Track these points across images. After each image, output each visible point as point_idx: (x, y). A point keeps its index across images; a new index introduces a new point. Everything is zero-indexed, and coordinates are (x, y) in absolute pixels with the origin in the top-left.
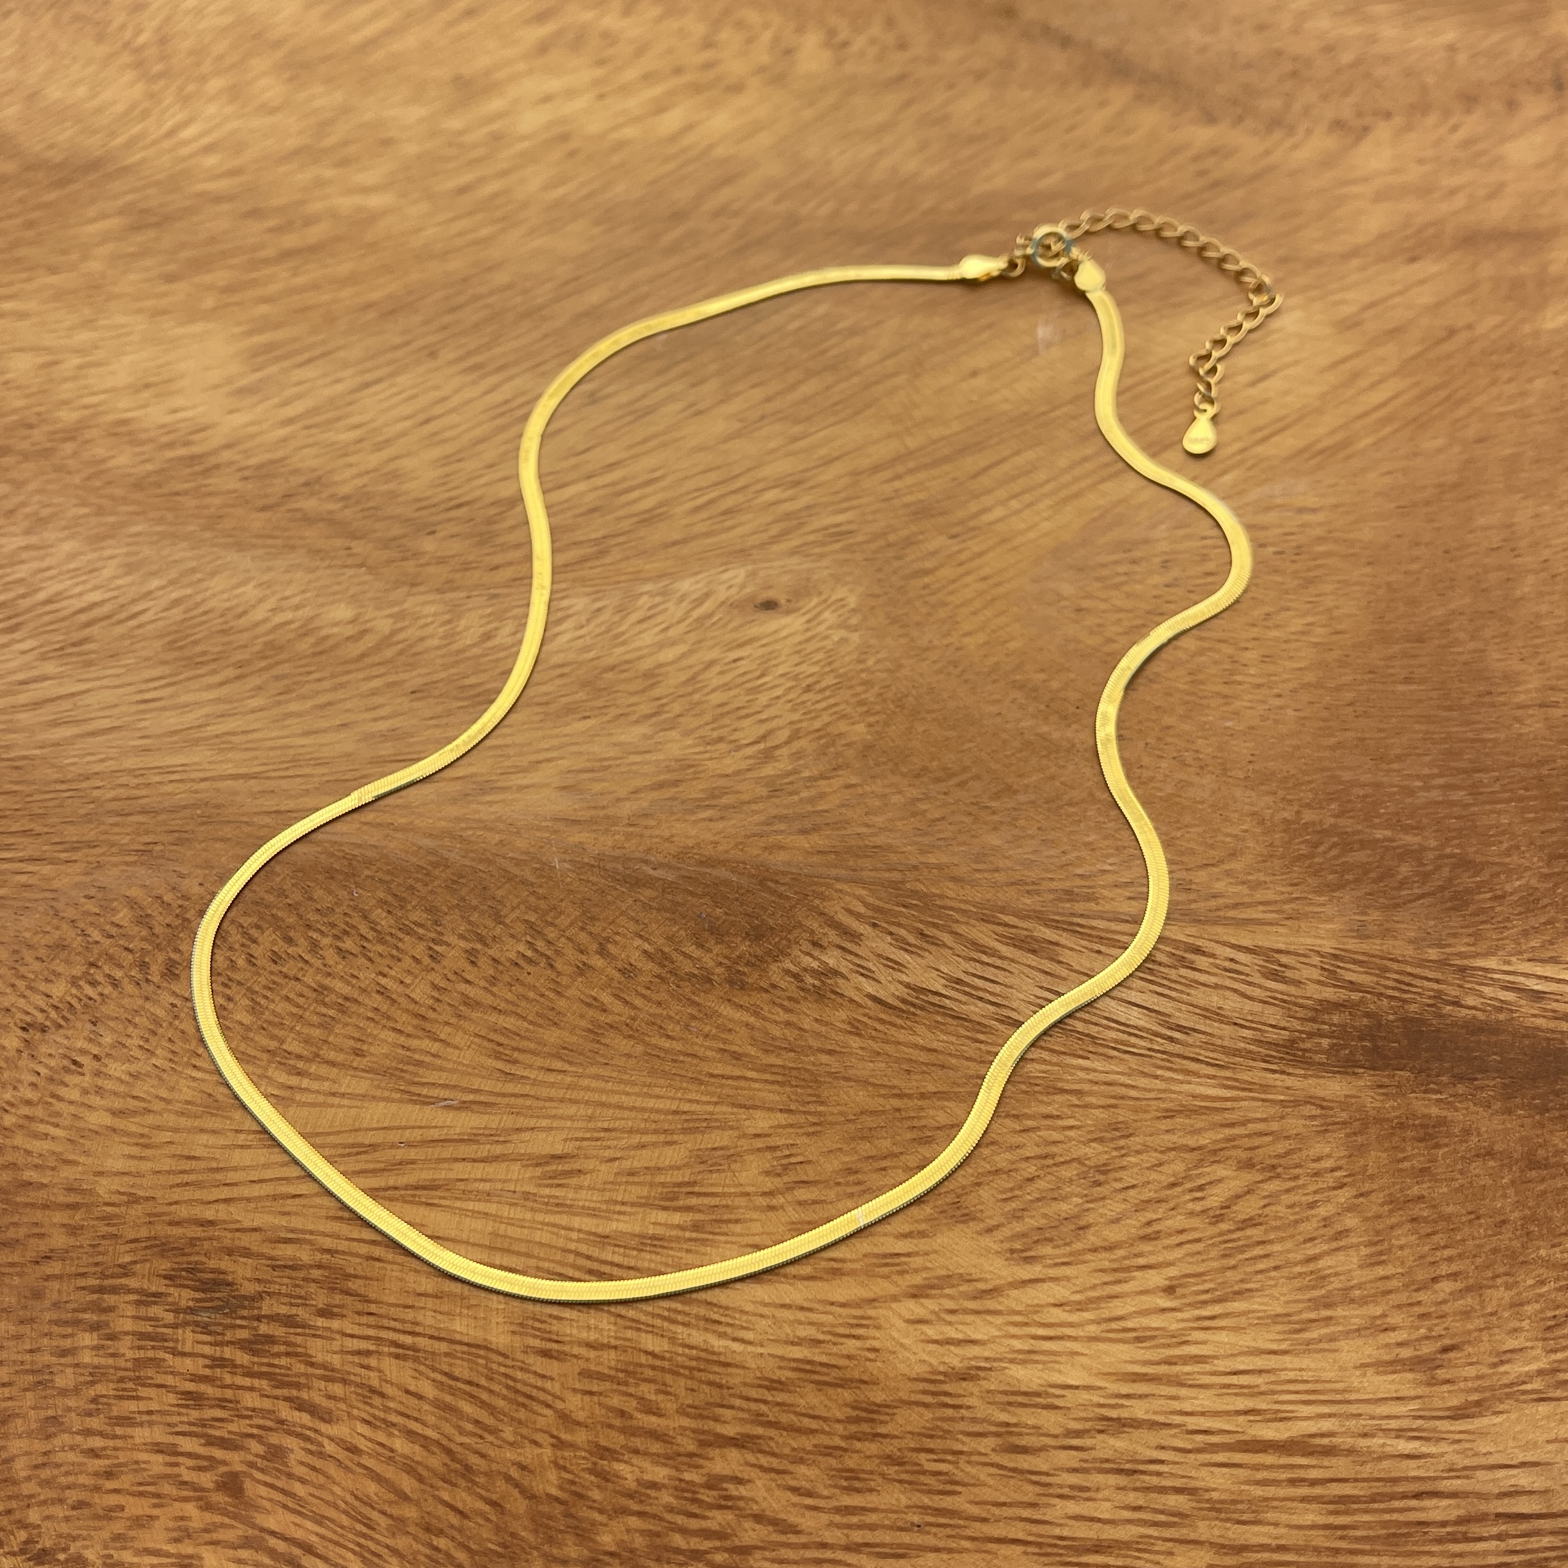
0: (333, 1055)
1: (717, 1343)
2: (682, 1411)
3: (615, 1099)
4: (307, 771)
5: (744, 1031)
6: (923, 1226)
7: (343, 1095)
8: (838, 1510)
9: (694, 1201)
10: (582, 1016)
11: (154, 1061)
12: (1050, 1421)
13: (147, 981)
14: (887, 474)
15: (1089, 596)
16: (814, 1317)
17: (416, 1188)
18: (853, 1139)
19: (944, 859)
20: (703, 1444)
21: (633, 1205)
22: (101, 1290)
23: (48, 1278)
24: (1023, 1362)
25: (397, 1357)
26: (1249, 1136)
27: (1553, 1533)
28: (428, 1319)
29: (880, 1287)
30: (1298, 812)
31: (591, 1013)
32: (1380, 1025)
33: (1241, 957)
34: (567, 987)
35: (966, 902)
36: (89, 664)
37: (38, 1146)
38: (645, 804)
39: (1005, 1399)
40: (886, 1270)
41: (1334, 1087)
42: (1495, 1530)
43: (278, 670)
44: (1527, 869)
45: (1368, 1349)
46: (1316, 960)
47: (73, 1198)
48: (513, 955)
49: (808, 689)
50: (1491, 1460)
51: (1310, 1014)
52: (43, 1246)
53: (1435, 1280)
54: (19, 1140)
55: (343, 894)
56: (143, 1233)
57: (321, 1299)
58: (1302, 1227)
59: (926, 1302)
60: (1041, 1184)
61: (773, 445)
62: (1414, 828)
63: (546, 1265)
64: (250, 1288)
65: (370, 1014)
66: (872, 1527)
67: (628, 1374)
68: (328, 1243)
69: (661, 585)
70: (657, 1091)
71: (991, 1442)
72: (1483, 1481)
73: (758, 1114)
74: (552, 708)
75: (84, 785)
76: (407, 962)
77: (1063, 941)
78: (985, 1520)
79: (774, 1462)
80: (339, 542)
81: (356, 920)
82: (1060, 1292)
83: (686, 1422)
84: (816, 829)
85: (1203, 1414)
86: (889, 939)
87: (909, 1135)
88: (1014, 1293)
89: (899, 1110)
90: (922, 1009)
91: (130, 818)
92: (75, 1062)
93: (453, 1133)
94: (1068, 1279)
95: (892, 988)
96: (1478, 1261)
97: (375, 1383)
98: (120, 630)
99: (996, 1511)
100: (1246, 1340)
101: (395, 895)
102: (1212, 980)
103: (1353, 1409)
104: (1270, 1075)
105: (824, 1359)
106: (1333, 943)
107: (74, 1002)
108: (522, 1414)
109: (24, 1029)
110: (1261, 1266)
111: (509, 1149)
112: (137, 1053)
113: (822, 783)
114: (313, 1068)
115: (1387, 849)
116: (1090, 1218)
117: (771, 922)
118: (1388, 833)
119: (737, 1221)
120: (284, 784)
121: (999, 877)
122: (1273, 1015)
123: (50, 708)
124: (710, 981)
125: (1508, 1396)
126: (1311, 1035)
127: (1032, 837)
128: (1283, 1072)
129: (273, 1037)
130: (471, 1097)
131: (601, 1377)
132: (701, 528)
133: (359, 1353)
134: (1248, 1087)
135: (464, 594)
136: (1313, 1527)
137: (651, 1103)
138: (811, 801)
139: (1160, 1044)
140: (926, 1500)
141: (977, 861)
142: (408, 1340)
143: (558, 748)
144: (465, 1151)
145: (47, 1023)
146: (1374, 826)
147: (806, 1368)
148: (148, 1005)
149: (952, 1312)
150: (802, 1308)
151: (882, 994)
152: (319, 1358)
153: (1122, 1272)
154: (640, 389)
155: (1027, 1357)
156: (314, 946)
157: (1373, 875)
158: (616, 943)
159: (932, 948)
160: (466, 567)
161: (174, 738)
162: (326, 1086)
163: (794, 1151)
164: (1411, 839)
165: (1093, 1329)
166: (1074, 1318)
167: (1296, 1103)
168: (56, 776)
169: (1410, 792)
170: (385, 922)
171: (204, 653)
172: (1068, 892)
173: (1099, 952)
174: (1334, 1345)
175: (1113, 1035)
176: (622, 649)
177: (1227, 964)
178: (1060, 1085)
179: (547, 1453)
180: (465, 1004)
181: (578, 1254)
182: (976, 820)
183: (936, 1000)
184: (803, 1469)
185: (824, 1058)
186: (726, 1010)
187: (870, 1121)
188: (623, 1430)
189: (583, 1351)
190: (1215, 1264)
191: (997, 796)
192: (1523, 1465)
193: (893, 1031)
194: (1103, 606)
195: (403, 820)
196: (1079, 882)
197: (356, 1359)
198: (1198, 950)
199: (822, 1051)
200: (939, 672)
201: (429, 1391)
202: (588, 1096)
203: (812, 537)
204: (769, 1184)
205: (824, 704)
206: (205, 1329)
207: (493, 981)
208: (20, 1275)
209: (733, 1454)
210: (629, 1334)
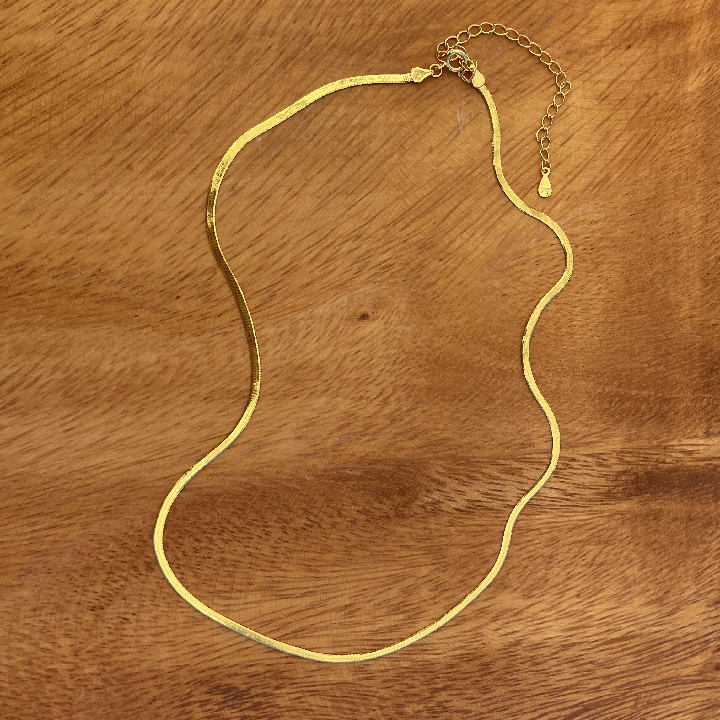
0: (239, 588)
1: (428, 657)
2: (422, 684)
3: (364, 576)
4: (168, 453)
5: (408, 536)
6: (492, 595)
7: (251, 603)
8: (483, 701)
9: (406, 608)
10: (340, 545)
11: (161, 609)
12: (545, 651)
13: (141, 574)
14: (401, 224)
15: (507, 287)
16: (460, 638)
17: (296, 632)
18: (460, 568)
19: (471, 439)
20: (432, 693)
21: (383, 616)
22: (183, 706)
23: (158, 708)
24: (534, 634)
25: (312, 695)
26: (598, 532)
27: (699, 644)
28: (319, 679)
29: (482, 621)
30: (603, 388)
31: (343, 543)
32: (638, 477)
33: (589, 459)
34: (330, 534)
35: (483, 457)
36: (24, 414)
37: (126, 658)
38: (337, 439)
39: (530, 648)
40: (482, 614)
41: (624, 506)
42: (683, 648)
43: (130, 400)
44: (686, 398)
45: (642, 599)
46: (615, 455)
47: (152, 675)
48: (302, 525)
49: (395, 363)
50: (681, 626)
51: (615, 478)
52: (150, 696)
53: (661, 570)
54: (115, 658)
55: (214, 513)
56: (190, 679)
57: (274, 683)
58: (619, 561)
59: (498, 622)
60: (530, 568)
61: (339, 213)
62: (646, 387)
63: (357, 647)
64: (244, 687)
65: (249, 566)
66: (495, 703)
67: (399, 677)
68: (268, 662)
69: (308, 312)
70: (380, 569)
71: (528, 664)
72: (679, 634)
73: (422, 568)
74: (277, 395)
75: (57, 483)
76: (256, 539)
77: (523, 467)
78: (530, 690)
79: (458, 692)
80: (130, 313)
81: (225, 524)
82: (542, 606)
83: (425, 687)
84: (416, 436)
85: (593, 635)
86: (456, 481)
87: (480, 561)
88: (527, 610)
89: (474, 553)
90: (475, 509)
91: (91, 496)
92: (125, 619)
93: (303, 607)
94: (544, 600)
95: (462, 503)
96: (674, 559)
97: (307, 707)
98: (31, 391)
99: (534, 686)
100: (605, 606)
101: (238, 509)
102: (579, 471)
103: (640, 620)
104: (603, 506)
105: (467, 652)
106: (621, 446)
107: (110, 592)
108: (366, 702)
109: (92, 610)
110: (606, 579)
111: (328, 607)
112: (152, 607)
113: (413, 412)
114: (233, 595)
115: (637, 399)
116: (548, 576)
117: (407, 485)
118: (637, 392)
119: (424, 612)
120: (161, 462)
121: (495, 443)
122: (602, 481)
123: (15, 444)
124: (389, 517)
125: (686, 603)
126: (615, 487)
127: (504, 421)
128: (607, 504)
129: (210, 586)
130: (305, 591)
131: (390, 681)
132: (317, 273)
133: (297, 698)
134: (596, 513)
135: (210, 335)
136: (631, 663)
137: (379, 575)
138: (410, 422)
139: (565, 503)
140: (511, 689)
141: (485, 437)
142: (314, 688)
143: (288, 416)
144: (309, 613)
145: (102, 605)
146: (631, 390)
147: (461, 657)
148: (146, 585)
149: (508, 623)
150: (455, 637)
151: (459, 506)
152: (282, 704)
153: (562, 593)
154: (258, 181)
155: (535, 632)
156: (211, 541)
157: (633, 412)
158: (344, 510)
159: (474, 482)
160: (204, 317)
161: (93, 448)
162: (242, 601)
163: (439, 579)
164: (645, 393)
165: (555, 616)
166: (549, 614)
167: (613, 515)
168: (39, 481)
169: (643, 370)
170: (239, 523)
171: (87, 397)
172: (522, 444)
173: (537, 469)
174: (632, 601)
175: (547, 503)
176: (300, 355)
177: (584, 464)
178: (531, 528)
179: (379, 712)
180: (288, 552)
181: (368, 640)
182: (481, 417)
183: (480, 504)
184: (468, 691)
185: (442, 539)
186: (399, 529)
187: (464, 560)
188: (403, 697)
189: (381, 674)
190: (592, 582)
191: (487, 404)
192: (690, 625)
193: (465, 521)
194: (514, 291)
195: (227, 470)
196: (525, 438)
197: (297, 701)
198: (573, 460)
199: (440, 536)
200: (450, 342)
201: (329, 704)
202: (353, 578)
203: (374, 271)
204: (432, 594)
205: (404, 370)
206: (232, 707)
207: (297, 539)
208: (146, 710)
209: (444, 693)
210: (396, 663)
